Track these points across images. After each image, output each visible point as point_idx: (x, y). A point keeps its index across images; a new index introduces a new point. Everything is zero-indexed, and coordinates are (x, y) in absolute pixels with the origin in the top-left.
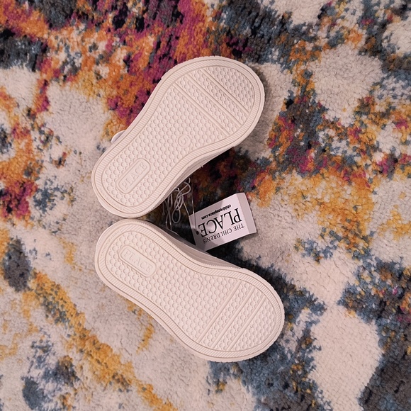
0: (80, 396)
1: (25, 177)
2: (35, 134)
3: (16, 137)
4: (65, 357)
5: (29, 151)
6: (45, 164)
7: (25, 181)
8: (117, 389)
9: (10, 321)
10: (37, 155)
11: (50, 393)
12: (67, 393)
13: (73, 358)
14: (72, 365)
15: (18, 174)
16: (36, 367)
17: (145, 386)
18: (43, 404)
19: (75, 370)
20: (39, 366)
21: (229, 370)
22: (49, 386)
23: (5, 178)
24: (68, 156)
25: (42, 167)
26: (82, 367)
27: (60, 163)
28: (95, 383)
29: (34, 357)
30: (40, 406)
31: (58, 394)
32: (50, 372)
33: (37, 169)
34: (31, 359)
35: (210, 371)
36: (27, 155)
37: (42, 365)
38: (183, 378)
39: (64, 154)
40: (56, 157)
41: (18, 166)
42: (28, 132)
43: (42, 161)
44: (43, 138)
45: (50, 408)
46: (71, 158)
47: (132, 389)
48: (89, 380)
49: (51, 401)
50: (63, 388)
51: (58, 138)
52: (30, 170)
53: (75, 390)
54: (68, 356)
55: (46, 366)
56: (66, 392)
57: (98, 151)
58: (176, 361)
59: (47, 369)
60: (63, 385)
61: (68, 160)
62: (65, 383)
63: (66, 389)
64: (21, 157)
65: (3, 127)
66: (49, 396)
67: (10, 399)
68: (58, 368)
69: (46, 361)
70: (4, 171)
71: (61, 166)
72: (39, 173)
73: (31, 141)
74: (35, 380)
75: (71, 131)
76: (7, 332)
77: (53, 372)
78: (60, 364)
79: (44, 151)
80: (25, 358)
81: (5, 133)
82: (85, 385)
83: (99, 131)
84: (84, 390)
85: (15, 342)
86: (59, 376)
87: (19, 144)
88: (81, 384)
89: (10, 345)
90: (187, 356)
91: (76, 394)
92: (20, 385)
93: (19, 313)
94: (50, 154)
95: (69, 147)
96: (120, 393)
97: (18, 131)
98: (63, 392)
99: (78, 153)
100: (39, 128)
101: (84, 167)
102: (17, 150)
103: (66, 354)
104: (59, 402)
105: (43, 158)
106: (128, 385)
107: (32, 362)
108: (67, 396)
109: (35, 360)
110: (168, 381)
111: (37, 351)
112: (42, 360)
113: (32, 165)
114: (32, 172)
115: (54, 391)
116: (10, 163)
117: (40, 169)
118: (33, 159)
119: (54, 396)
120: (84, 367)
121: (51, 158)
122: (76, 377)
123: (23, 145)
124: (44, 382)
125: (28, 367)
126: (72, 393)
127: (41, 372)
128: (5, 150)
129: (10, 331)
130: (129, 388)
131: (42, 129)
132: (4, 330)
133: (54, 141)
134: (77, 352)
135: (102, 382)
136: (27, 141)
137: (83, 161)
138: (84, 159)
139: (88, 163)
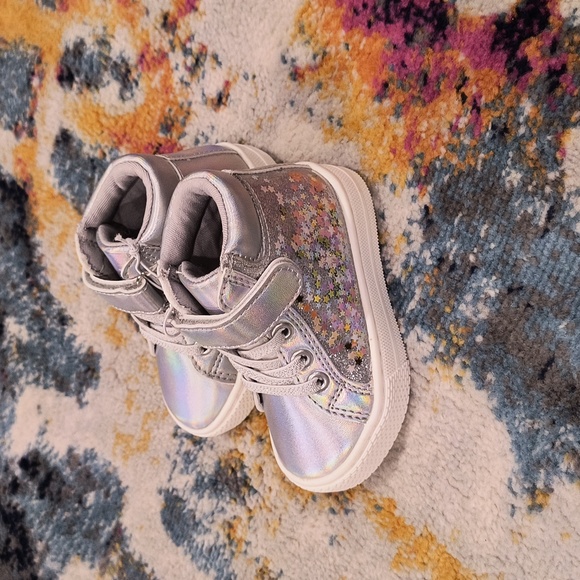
0: (258, 521)
1: (161, 135)
2: (176, 58)
3: (145, 68)
4: (231, 451)
5: (167, 89)
6: (194, 107)
7: (162, 142)
8: (327, 509)
9: (138, 391)
10: (181, 95)
11: (205, 516)
12: (235, 517)
13: (245, 453)
14: (243, 466)
15: (151, 132)
16: (182, 472)
17: (380, 503)
18: (195, 536)
19: (249, 475)
20: (187, 468)
21: (556, 465)
22: (202, 505)
23: (129, 141)
24: (233, 86)
25: (189, 113)
26: (261, 470)
27: (220, 100)
28: (285, 498)
29: (177, 453)
30: (191, 541)
31: (220, 518)
32: (206, 480)
33: (181, 118)
34: (173, 456)
35: (517, 467)
36: (164, 96)
37: (191, 466)
38: (458, 485)
39: (227, 84)
40: (212, 92)
41: (149, 118)
42: (164, 56)
43: (190, 104)
44: (190, 61)
45: (206, 544)
46: (238, 89)
47: (354, 507)
48: (273, 493)
49: (207, 531)
50: (228, 508)
51: (215, 57)
52: (169, 122)
53: (250, 511)
54: (236, 450)
55: (199, 469)
56: (233, 514)
57: (286, 66)
58: (443, 451)
59: (199, 473)
60: (228, 503)
61: (234, 93)
62: (231, 498)
63: (233, 509)
64: (154, 101)
65: (123, 55)
66: (205, 523)
67: (141, 528)
68: (219, 471)
69: (199, 460)
70: (128, 130)
71: (222, 106)
72: (184, 124)
73: (170, 71)
74: (181, 494)
75: (236, 40)
76: (133, 409)
77: (210, 480)
78: (222, 465)
79: (193, 85)
80: (163, 456)
81: (127, 64)
82: (267, 503)
83: (287, 30)
84: (265, 511)
85: (146, 427)
86: (220, 487)
87: (151, 80)
88: (260, 501)
89: (139, 434)
90: (466, 440)
91: (250, 518)
92: (157, 504)
93: (152, 377)
94: (203, 89)
95: (234, 69)
96: (331, 516)
97: (148, 57)
98: (228, 516)
99: (250, 77)
100: (183, 46)
101: (261, 101)
102: (146, 90)
103: (232, 446)
104: (221, 532)
105: (191, 98)
106: (347, 500)
107: (175, 462)
108: (234, 522)
109: (179, 459)
110: (428, 490)
111: (182, 443)
112: (192, 457)
113: (172, 113)
114: (173, 125)
115: (213, 513)
116: (136, 116)
117: (186, 118)
118: (174, 103)
119: (213, 522)
120: (264, 468)
121: (204, 94)
122: (251, 488)
123: (156, 82)
124: (194, 497)
125: (168, 472)
126: (244, 516)
127: (191, 479)
128: (128, 94)
129: (139, 408)
130: (350, 507)
131: (188, 45)
132: (129, 408)
133: (208, 63)
134: (252, 441)
135: (299, 496)
136: (162, 72)
137: (260, 91)
138: (260, 87)
139: (269, 93)
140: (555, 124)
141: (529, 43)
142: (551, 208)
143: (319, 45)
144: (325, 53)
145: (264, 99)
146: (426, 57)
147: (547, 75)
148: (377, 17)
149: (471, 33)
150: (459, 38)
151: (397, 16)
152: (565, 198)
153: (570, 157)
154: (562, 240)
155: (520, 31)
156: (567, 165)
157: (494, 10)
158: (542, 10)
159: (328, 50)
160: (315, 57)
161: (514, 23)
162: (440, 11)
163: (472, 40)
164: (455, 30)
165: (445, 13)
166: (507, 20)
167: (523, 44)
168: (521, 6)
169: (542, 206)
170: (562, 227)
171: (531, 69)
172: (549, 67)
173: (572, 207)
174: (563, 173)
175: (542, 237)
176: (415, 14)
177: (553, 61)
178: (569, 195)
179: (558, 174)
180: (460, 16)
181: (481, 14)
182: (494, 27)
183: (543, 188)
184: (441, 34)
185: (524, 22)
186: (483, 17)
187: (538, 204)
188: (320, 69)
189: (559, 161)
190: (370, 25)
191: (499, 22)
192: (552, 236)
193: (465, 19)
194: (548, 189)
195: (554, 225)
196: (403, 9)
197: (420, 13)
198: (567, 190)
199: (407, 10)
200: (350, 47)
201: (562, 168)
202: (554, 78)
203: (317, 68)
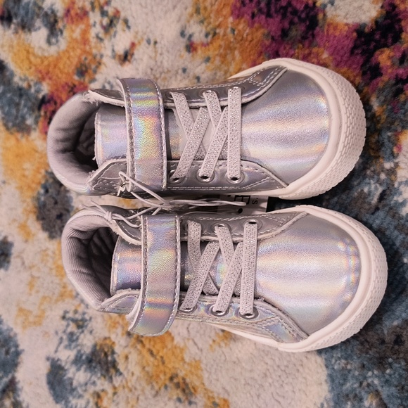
0: (120, 397)
1: (76, 78)
2: (95, 17)
3: (70, 21)
4: (105, 338)
5: (85, 41)
6: (105, 60)
7: (76, 83)
8: (175, 397)
9: (39, 278)
10: (96, 47)
11: (81, 386)
12: (103, 390)
13: (116, 342)
14: (113, 352)
15: (68, 74)
16: (66, 347)
17: (217, 401)
18: (71, 398)
19: (117, 360)
20: (70, 345)
21: (361, 400)
22: (79, 376)
23: (50, 79)
24: (138, 47)
25: (100, 63)
26: (127, 358)
27: (126, 57)
28: (144, 383)
29: (64, 332)
30: (67, 402)
31: (91, 389)
32: (84, 357)
33: (93, 66)
34: (60, 334)
35: (329, 396)
36: (82, 47)
37: (73, 345)
38: (280, 399)
39: (133, 45)
40: (120, 50)
41: (68, 62)
42: (85, 14)
43: (102, 56)
44: (106, 21)
45: (79, 406)
46: (141, 50)
47: (197, 401)
48: (135, 378)
49: (80, 396)
50: (98, 382)
51: (126, 22)
52: (84, 69)
53: (115, 388)
54: (109, 338)
55: (79, 348)
56: (101, 388)
57: (182, 39)
58: (271, 371)
59: (79, 351)
60: (99, 378)
61: (138, 53)
62: (102, 375)
63: (102, 384)
64: (74, 49)
65: (54, 7)
66: (80, 390)
67: (31, 384)
68: (94, 352)
69: (80, 341)
70: (51, 69)
71: (127, 63)
72: (95, 72)
73: (89, 26)
74: (63, 364)
75: (144, 10)
76: (33, 292)
77: (87, 358)
78: (98, 348)
79: (106, 41)
80: (52, 332)
81: (55, 16)
82: (129, 384)
83: (186, 8)
84: (126, 390)
85: (42, 307)
86: (94, 364)
87: (73, 31)
88: (124, 381)
89: (36, 312)
90: (291, 366)
91: (115, 393)
92: (44, 368)
93: (51, 269)
94: (113, 46)
95: (140, 34)
96: (178, 404)
97: (72, 12)
98: (98, 388)
99: (152, 42)
100: (101, 8)
101: (159, 64)
102: (69, 39)
103: (107, 335)
104: (91, 400)
105: (103, 51)
106: (191, 394)
107: (61, 339)
108: (102, 394)
109: (65, 337)
110: (255, 399)
111: (68, 326)
112: (75, 338)
113: (87, 62)
114: (86, 71)
115: (86, 384)
116: (58, 59)
117: (97, 67)
118: (90, 53)
119: (85, 391)
120: (130, 356)
121: (113, 51)
122: (117, 371)
123: (77, 33)
124: (73, 369)
125: (56, 345)
126: (110, 391)
127: (72, 354)
128: (53, 40)
129: (38, 292)
130: (193, 399)
131: (106, 8)
132: (30, 289)
133: (120, 26)
134: (123, 334)
135: (154, 384)
136: (82, 26)
137: (158, 55)
138: (160, 51)
139: (166, 58)
140: (396, 123)
141: (382, 52)
142: (384, 191)
143: (211, 26)
144: (215, 34)
145: (162, 62)
146: (297, 51)
147: (394, 82)
148: (260, 10)
149: (335, 37)
150: (325, 38)
151: (276, 12)
152: (396, 185)
153: (404, 153)
154: (389, 219)
155: (376, 41)
156: (401, 159)
157: (357, 20)
158: (397, 27)
159: (218, 31)
160: (207, 35)
161: (372, 33)
162: (312, 13)
163: (335, 42)
164: (323, 31)
165: (316, 16)
166: (367, 30)
167: (378, 52)
168: (380, 20)
169: (376, 189)
170: (391, 208)
171: (381, 75)
172: (397, 75)
173: (401, 194)
174: (397, 165)
175: (373, 214)
176: (291, 13)
177: (401, 71)
178: (400, 184)
179: (392, 165)
180: (328, 20)
181: (345, 21)
182: (355, 34)
183: (378, 174)
184: (310, 33)
185: (381, 34)
186: (347, 24)
187: (373, 186)
188: (211, 46)
189: (395, 155)
190: (253, 16)
191: (359, 30)
192: (381, 214)
193: (332, 24)
194: (383, 176)
195: (384, 206)
196: (282, 8)
197: (295, 12)
198: (399, 180)
199: (285, 8)
200: (236, 32)
201: (396, 161)
202: (400, 85)
203: (208, 44)
